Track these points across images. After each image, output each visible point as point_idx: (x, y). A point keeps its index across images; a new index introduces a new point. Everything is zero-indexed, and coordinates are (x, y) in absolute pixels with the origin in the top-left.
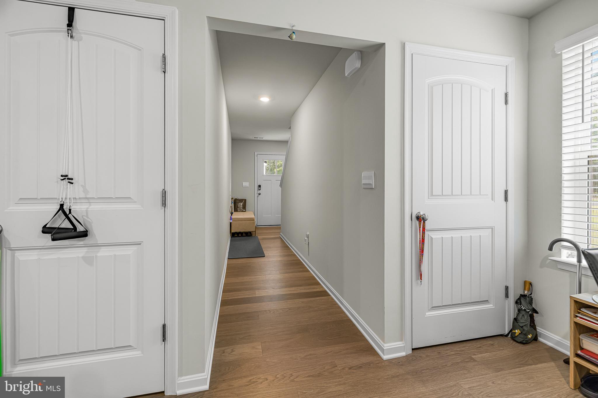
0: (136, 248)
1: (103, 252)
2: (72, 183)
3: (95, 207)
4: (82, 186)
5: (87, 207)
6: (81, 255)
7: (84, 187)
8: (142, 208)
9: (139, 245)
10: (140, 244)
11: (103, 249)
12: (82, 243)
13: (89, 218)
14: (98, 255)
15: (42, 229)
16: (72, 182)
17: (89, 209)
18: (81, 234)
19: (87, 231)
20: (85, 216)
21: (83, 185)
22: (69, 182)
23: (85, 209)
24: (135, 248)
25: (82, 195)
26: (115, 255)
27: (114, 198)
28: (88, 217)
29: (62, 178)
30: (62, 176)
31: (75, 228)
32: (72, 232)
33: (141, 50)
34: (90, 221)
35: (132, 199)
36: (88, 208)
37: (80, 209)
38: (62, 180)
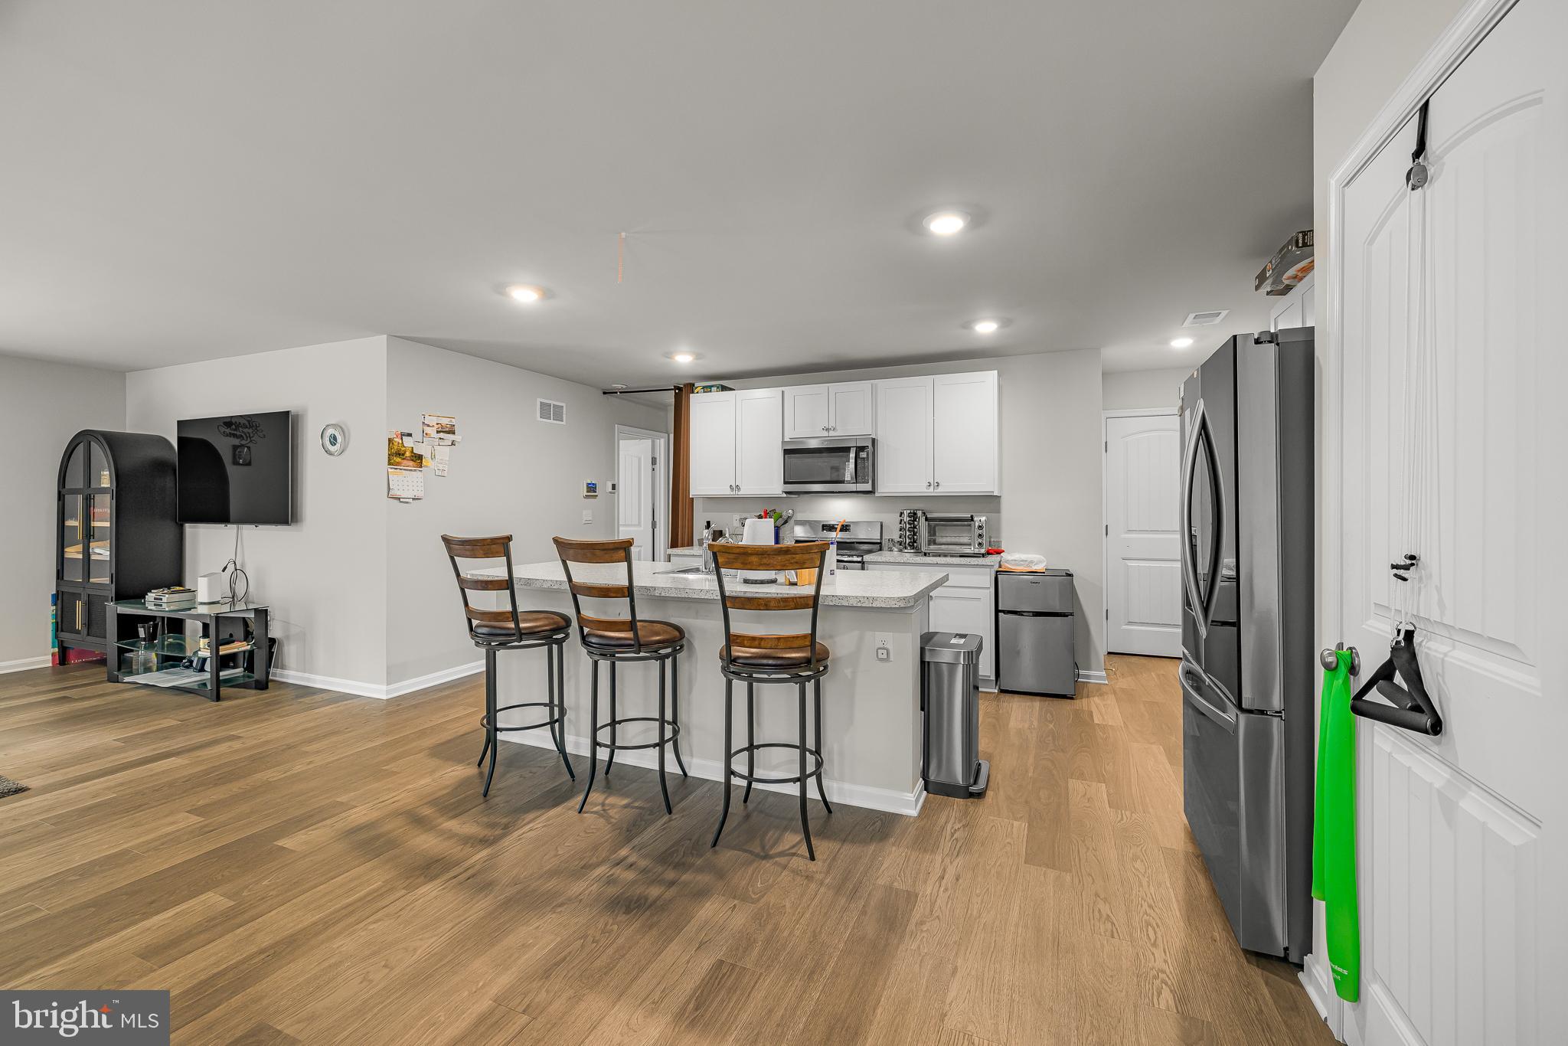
6: (1438, 784)
10: (1538, 826)
14: (1462, 803)
21: (1439, 585)
25: (1437, 614)
27: (1483, 636)
28: (1445, 683)
34: (1448, 693)
37: (1434, 654)
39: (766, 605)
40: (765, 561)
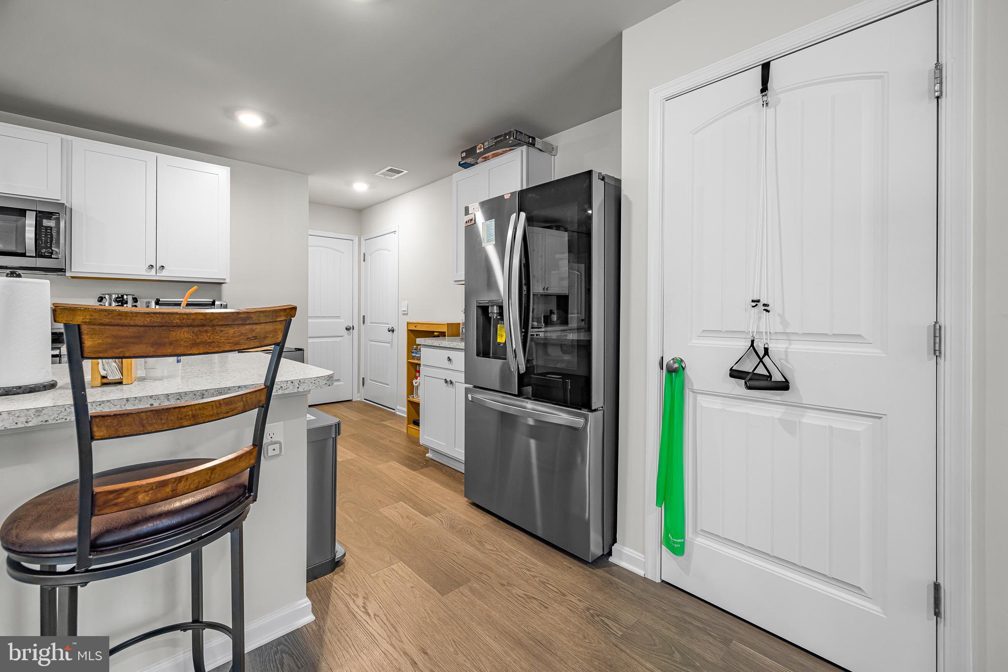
0: (871, 423)
1: (811, 419)
2: (768, 311)
3: (797, 347)
4: (779, 315)
5: (785, 346)
6: (777, 416)
7: (782, 316)
8: (886, 356)
9: (878, 420)
10: (880, 418)
11: (811, 413)
12: (778, 398)
13: (790, 363)
14: (804, 420)
15: (729, 372)
16: (768, 309)
17: (789, 350)
18: (779, 385)
19: (787, 381)
20: (782, 359)
21: (781, 313)
22: (764, 310)
23: (784, 350)
24: (869, 422)
25: (780, 329)
26: (831, 428)
27: (829, 334)
28: (788, 362)
29: (754, 304)
30: (753, 301)
31: (770, 376)
32: (768, 380)
33: (884, 76)
34: (791, 367)
35: (864, 337)
36: (787, 348)
37: (776, 349)
38: (753, 307)
39: (194, 416)
40: (205, 337)
